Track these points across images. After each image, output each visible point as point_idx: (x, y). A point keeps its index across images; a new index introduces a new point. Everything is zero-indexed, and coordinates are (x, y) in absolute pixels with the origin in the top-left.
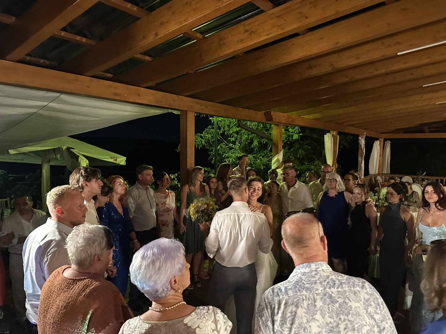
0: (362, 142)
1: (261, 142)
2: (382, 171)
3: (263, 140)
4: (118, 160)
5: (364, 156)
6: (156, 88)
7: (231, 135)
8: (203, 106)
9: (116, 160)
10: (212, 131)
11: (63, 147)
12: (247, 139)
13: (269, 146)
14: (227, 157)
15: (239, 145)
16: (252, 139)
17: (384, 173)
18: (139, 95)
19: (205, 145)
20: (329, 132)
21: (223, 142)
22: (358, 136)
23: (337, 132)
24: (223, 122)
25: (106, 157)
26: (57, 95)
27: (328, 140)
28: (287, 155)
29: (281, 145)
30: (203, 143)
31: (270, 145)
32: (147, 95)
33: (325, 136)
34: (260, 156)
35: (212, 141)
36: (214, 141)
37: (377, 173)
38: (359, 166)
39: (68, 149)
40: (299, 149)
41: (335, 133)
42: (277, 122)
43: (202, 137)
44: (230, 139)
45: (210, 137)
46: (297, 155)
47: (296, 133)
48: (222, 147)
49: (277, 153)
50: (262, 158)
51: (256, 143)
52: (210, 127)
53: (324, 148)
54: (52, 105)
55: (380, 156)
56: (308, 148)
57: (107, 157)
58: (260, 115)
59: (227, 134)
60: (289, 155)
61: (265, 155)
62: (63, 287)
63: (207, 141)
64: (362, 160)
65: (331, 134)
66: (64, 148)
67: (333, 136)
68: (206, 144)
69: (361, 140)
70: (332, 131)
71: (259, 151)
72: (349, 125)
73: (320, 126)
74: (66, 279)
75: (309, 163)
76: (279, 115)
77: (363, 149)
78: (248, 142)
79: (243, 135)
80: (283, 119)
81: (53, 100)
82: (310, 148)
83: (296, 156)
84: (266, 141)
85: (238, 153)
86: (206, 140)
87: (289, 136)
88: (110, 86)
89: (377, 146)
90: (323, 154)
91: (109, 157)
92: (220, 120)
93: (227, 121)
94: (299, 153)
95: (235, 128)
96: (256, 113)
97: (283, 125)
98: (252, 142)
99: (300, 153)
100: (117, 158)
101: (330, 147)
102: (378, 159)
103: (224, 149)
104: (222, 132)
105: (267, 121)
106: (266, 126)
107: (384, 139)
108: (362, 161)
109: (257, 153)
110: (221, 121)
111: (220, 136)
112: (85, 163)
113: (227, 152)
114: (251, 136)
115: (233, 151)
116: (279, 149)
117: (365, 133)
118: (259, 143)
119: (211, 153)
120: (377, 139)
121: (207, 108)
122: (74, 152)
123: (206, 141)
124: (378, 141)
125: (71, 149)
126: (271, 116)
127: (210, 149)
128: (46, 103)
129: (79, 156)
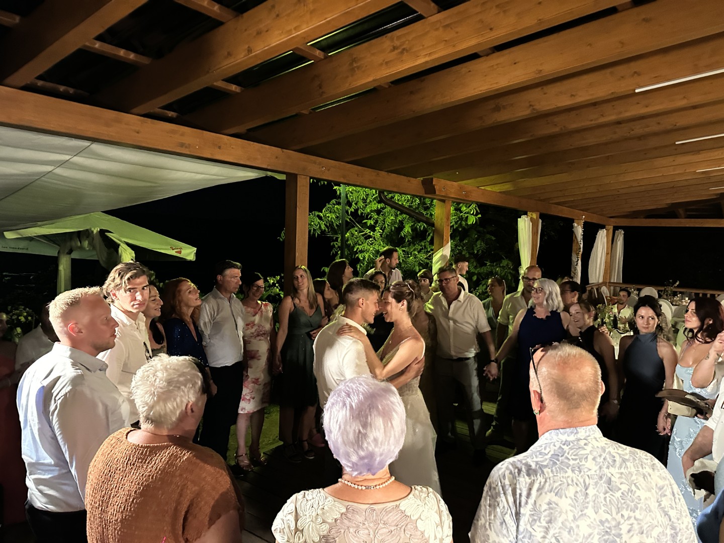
0: (579, 231)
1: (416, 228)
2: (610, 279)
3: (419, 225)
4: (183, 252)
5: (581, 253)
6: (248, 136)
7: (367, 216)
8: (323, 167)
9: (180, 252)
10: (337, 208)
11: (93, 229)
12: (393, 223)
13: (429, 235)
14: (361, 251)
15: (380, 232)
16: (401, 222)
17: (612, 281)
18: (220, 147)
19: (325, 230)
20: (526, 213)
21: (355, 227)
22: (572, 221)
23: (539, 213)
24: (355, 195)
25: (164, 247)
26: (86, 143)
27: (525, 227)
28: (458, 249)
29: (447, 233)
30: (323, 227)
31: (431, 233)
32: (232, 148)
33: (519, 219)
34: (414, 250)
35: (336, 224)
36: (340, 224)
37: (601, 281)
38: (573, 269)
39: (102, 232)
40: (477, 239)
41: (535, 216)
42: (442, 196)
43: (320, 218)
44: (366, 223)
45: (334, 217)
46: (473, 249)
47: (473, 214)
48: (353, 235)
49: (441, 246)
50: (417, 253)
51: (407, 229)
52: (334, 201)
53: (516, 239)
54: (77, 159)
55: (607, 254)
56: (492, 240)
57: (167, 247)
58: (415, 184)
59: (362, 213)
60: (460, 249)
61: (422, 249)
62: (134, 460)
63: (330, 224)
64: (578, 260)
65: (529, 218)
66: (95, 232)
67: (532, 220)
68: (327, 229)
69: (576, 227)
70: (530, 212)
71: (412, 243)
72: (558, 204)
73: (512, 204)
74: (137, 447)
75: (493, 263)
76: (444, 184)
77: (579, 243)
78: (395, 227)
79: (387, 217)
80: (453, 191)
81: (79, 152)
82: (494, 238)
83: (471, 252)
84: (424, 226)
85: (380, 245)
86: (327, 222)
87: (461, 219)
88: (173, 132)
89: (602, 237)
90: (515, 249)
91: (169, 247)
92: (350, 190)
93: (362, 193)
94: (477, 246)
95: (375, 204)
96: (409, 181)
97: (452, 201)
98: (401, 227)
99: (479, 246)
100: (181, 248)
101: (527, 237)
102: (603, 258)
103: (356, 238)
104: (353, 210)
105: (426, 194)
106: (425, 202)
107: (614, 227)
108: (577, 262)
109: (410, 245)
110: (352, 193)
111: (350, 217)
112: (129, 256)
113: (360, 243)
114: (400, 218)
115: (371, 241)
116: (444, 239)
117: (584, 217)
118: (414, 229)
119: (335, 244)
120: (603, 227)
121: (329, 170)
122: (110, 236)
123: (328, 225)
124: (605, 230)
125: (106, 233)
126: (433, 187)
127: (333, 237)
128: (67, 157)
129: (119, 245)
